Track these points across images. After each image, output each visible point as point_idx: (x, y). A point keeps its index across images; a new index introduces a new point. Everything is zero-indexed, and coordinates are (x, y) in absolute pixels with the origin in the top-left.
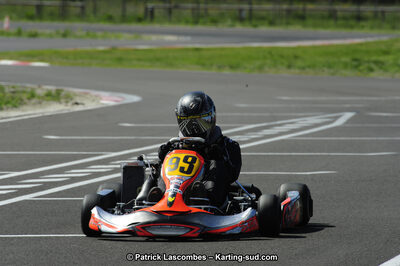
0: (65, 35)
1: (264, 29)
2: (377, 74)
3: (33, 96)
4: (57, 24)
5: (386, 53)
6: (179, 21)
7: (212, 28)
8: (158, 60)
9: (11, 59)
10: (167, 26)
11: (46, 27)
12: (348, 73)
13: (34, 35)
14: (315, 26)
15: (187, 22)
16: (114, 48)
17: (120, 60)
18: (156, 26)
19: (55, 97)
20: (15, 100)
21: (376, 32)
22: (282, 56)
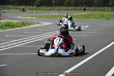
0: (37, 13)
1: (70, 12)
2: (90, 19)
3: (35, 23)
4: (36, 11)
5: (91, 15)
6: (56, 10)
7: (61, 12)
8: (53, 17)
9: (29, 17)
10: (54, 11)
11: (34, 12)
12: (86, 19)
13: (32, 13)
14: (78, 11)
15: (57, 11)
16: (46, 15)
17: (47, 17)
18: (52, 11)
19: (38, 23)
20: (32, 24)
21: (89, 12)
22: (74, 16)
